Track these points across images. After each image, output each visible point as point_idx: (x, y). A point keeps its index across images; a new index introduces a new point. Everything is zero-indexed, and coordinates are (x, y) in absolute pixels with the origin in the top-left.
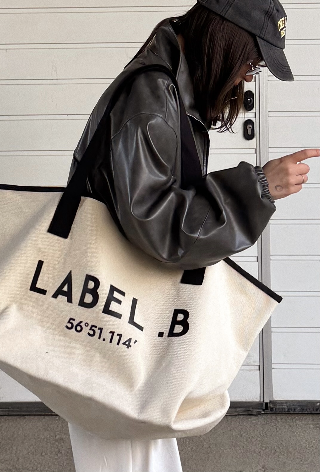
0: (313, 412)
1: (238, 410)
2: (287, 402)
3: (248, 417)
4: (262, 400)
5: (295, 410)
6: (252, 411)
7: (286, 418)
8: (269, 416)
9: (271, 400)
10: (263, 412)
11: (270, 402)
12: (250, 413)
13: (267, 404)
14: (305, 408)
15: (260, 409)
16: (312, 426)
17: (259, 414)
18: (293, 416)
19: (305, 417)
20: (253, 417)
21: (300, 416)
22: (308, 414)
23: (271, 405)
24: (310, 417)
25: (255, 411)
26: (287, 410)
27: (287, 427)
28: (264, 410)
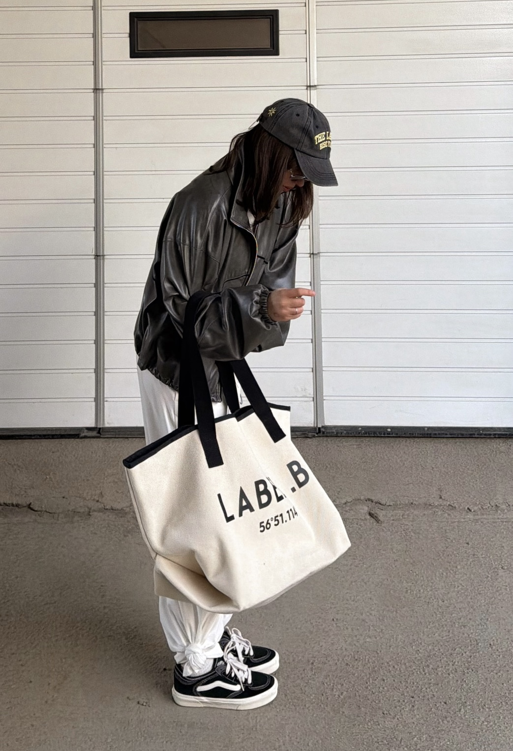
0: (356, 435)
1: (297, 433)
2: (335, 427)
3: (305, 439)
4: (316, 426)
5: (342, 433)
6: (307, 435)
7: (335, 440)
8: (321, 438)
9: (323, 425)
10: (316, 435)
11: (323, 427)
12: (306, 435)
13: (319, 428)
14: (350, 432)
15: (315, 433)
16: (355, 446)
17: (314, 436)
18: (340, 438)
19: (350, 439)
20: (308, 439)
21: (346, 439)
22: (352, 437)
23: (323, 430)
24: (354, 439)
25: (310, 435)
26: (335, 433)
27: (336, 447)
28: (317, 434)
